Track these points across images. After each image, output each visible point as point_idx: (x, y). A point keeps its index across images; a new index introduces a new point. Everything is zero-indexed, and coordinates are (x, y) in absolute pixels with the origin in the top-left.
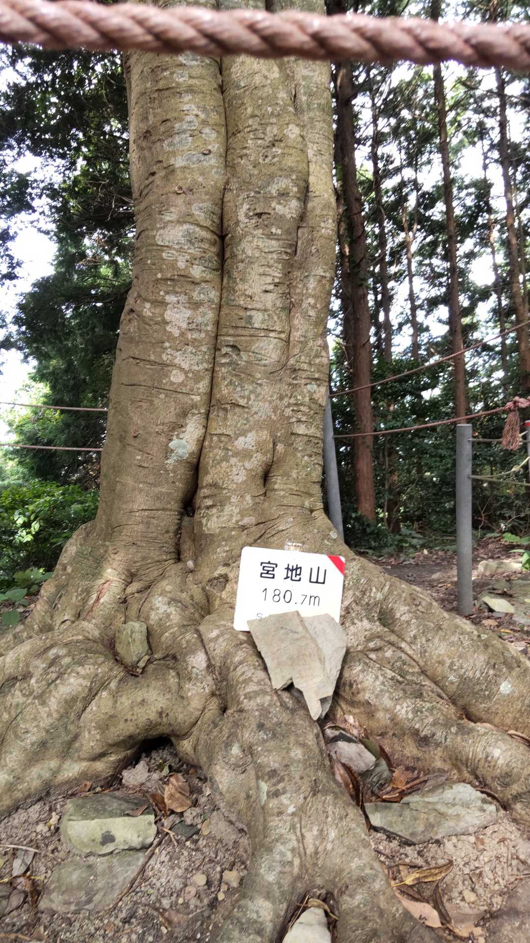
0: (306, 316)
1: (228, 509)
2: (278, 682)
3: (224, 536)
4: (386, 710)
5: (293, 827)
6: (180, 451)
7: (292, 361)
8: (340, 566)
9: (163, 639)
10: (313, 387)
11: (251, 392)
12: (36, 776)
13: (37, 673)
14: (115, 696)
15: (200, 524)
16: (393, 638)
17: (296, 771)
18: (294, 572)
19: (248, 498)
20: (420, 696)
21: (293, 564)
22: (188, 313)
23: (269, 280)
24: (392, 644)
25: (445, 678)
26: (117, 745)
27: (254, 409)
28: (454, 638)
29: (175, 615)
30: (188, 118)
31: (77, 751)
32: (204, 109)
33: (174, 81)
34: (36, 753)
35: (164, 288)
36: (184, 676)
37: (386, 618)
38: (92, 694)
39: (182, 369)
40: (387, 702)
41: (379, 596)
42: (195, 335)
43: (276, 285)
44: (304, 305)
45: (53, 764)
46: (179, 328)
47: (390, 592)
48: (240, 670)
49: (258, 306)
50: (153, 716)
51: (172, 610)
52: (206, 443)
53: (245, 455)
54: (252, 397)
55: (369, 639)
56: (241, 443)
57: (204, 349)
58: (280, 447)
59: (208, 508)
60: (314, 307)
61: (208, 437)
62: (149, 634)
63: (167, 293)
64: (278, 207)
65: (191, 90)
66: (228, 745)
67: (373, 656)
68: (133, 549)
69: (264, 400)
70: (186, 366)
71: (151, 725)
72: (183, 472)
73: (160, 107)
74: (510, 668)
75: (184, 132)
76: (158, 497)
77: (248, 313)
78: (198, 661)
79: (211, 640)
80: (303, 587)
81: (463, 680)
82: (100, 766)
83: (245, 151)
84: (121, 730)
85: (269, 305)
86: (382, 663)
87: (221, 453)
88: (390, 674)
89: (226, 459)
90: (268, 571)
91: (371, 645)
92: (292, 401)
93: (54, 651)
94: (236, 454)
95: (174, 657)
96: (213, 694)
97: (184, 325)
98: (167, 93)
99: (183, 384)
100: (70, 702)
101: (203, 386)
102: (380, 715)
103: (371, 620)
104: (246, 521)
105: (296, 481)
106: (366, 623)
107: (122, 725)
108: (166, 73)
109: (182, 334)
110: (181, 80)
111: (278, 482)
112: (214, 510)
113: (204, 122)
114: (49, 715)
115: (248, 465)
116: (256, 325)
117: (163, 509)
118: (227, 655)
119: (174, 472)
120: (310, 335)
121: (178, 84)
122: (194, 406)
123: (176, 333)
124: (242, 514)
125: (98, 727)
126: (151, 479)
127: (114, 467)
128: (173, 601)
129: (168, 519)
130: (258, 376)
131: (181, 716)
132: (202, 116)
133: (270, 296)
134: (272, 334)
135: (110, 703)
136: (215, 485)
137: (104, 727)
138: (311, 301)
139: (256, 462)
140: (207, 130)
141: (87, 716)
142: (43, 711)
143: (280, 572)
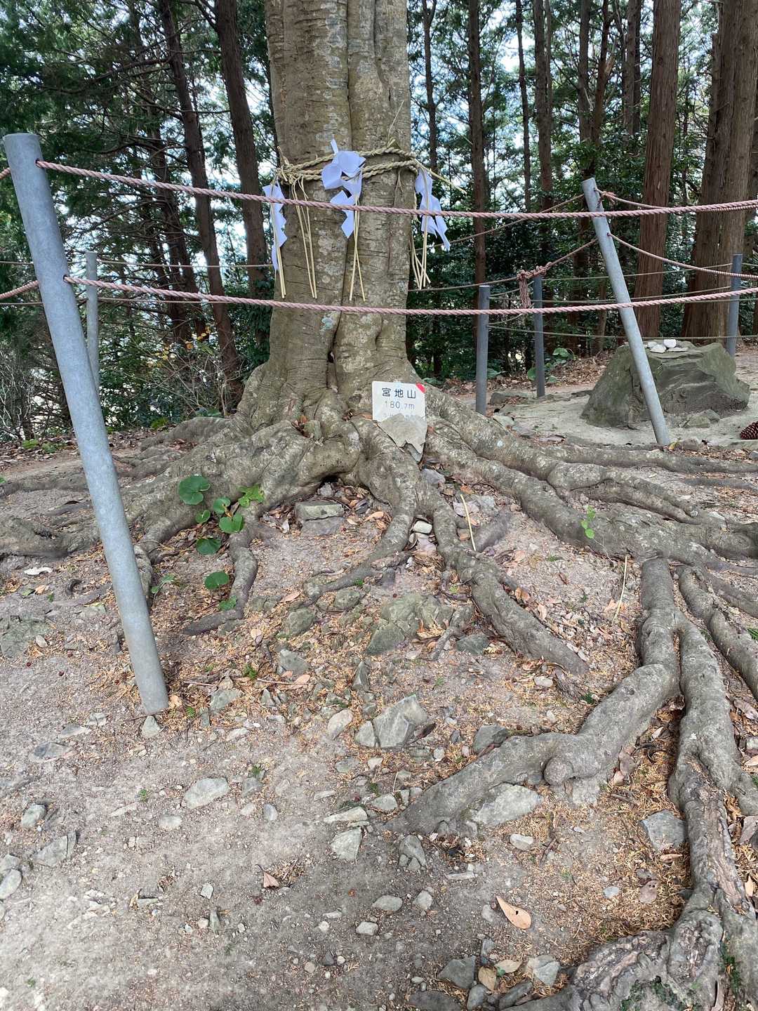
0: (399, 242)
1: (358, 358)
2: (400, 444)
3: (357, 373)
4: (445, 454)
5: (413, 492)
6: (328, 324)
7: (391, 270)
8: (422, 389)
9: (332, 428)
10: (401, 284)
11: (369, 289)
12: (280, 493)
13: (274, 444)
14: (314, 454)
15: (342, 367)
16: (448, 423)
17: (411, 474)
18: (399, 393)
19: (369, 352)
20: (461, 448)
21: (398, 389)
22: (332, 241)
23: (379, 222)
24: (447, 425)
25: (472, 440)
26: (315, 478)
27: (371, 300)
28: (477, 422)
29: (336, 416)
30: (332, 122)
31: (297, 481)
32: (341, 116)
33: (323, 97)
34: (280, 482)
35: (319, 226)
36: (347, 443)
37: (443, 414)
38: (303, 454)
39: (328, 275)
40: (445, 451)
41: (440, 403)
42: (336, 254)
43: (383, 225)
44: (397, 235)
45: (287, 487)
46: (327, 250)
47: (446, 401)
48: (378, 438)
49: (373, 238)
50: (334, 463)
51: (333, 413)
52: (342, 319)
53: (367, 327)
54: (370, 292)
55: (435, 424)
56: (364, 320)
57: (341, 262)
58: (386, 322)
59: (346, 358)
60: (402, 235)
61: (343, 315)
62: (322, 426)
63: (320, 229)
64: (385, 179)
65: (333, 104)
66: (379, 468)
67: (438, 432)
68: (305, 382)
69: (377, 294)
70: (331, 273)
71: (333, 467)
72: (329, 336)
73: (313, 111)
74: (502, 435)
75: (329, 130)
76: (316, 351)
77: (368, 242)
78: (354, 436)
79: (360, 426)
80: (404, 400)
81: (481, 441)
82: (306, 489)
83: (364, 142)
84: (318, 470)
85: (379, 237)
86: (442, 436)
87: (353, 326)
88: (446, 439)
89: (355, 329)
90: (386, 393)
91: (437, 427)
92: (391, 293)
93: (280, 434)
94: (362, 326)
95: (340, 436)
96: (362, 452)
97: (330, 249)
98: (318, 104)
99: (329, 284)
100: (294, 456)
101: (339, 285)
102: (442, 457)
103: (436, 415)
104: (368, 365)
105: (394, 342)
106: (434, 417)
107: (319, 468)
108: (319, 92)
109: (329, 254)
110: (328, 97)
111: (384, 342)
112: (350, 359)
113: (341, 124)
114: (286, 462)
115: (368, 333)
116: (372, 249)
117: (319, 359)
118: (369, 432)
119: (324, 337)
120: (400, 252)
121: (326, 99)
122: (335, 297)
123: (325, 253)
124: (366, 361)
125: (307, 469)
126: (312, 341)
127: (284, 333)
128: (332, 409)
129: (322, 364)
130: (373, 279)
131: (347, 462)
132: (340, 120)
133: (380, 232)
134: (381, 254)
135: (312, 457)
136: (349, 344)
137: (309, 469)
138: (401, 232)
139: (372, 332)
140: (343, 129)
141: (302, 464)
142: (283, 461)
143: (392, 393)
